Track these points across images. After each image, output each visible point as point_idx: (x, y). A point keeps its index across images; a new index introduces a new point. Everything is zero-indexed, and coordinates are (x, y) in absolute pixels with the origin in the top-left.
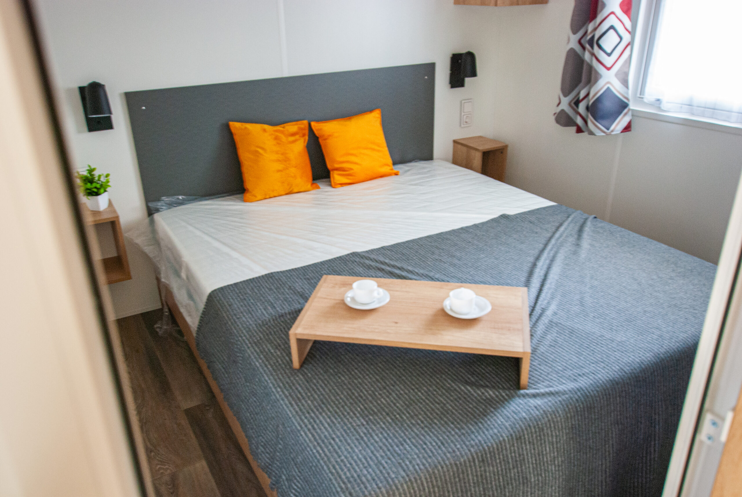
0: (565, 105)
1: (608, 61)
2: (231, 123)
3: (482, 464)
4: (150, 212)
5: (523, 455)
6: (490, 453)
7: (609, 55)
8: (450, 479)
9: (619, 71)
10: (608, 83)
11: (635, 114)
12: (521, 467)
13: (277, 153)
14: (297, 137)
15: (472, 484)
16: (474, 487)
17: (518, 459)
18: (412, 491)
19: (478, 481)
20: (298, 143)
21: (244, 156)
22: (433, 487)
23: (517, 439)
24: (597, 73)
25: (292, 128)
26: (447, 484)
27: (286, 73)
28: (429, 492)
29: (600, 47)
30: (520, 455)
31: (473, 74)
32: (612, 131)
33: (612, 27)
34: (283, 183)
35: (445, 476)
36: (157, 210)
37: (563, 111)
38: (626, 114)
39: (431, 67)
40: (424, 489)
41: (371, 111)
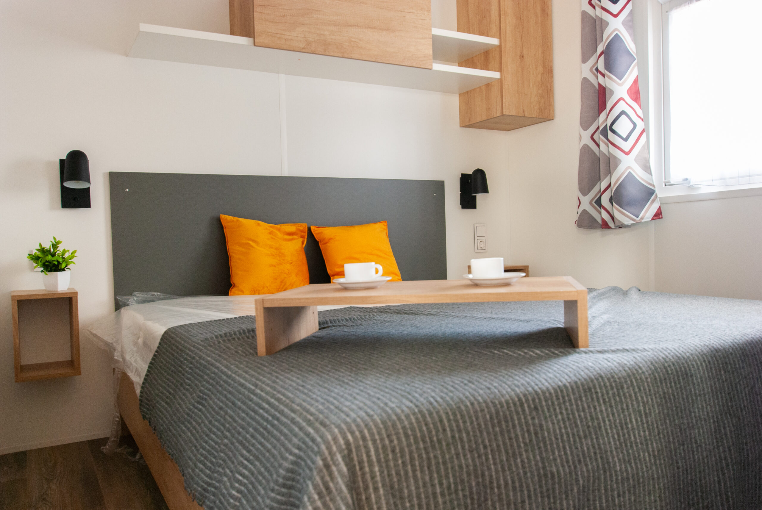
0: (586, 205)
1: (626, 146)
2: (222, 216)
3: (534, 413)
4: (118, 306)
5: (597, 419)
6: (546, 401)
7: (626, 139)
8: (486, 425)
9: (637, 156)
10: (629, 167)
11: (664, 201)
12: (597, 438)
13: (271, 247)
14: (295, 237)
15: (522, 445)
16: (527, 451)
17: (590, 424)
18: (424, 428)
19: (531, 441)
20: (294, 241)
21: (234, 249)
22: (460, 431)
23: (585, 391)
24: (615, 158)
25: (290, 228)
26: (481, 432)
27: (286, 172)
28: (453, 437)
29: (613, 132)
30: (592, 419)
31: (485, 190)
32: (642, 218)
33: (623, 113)
34: (276, 279)
35: (477, 419)
36: (126, 305)
37: (584, 211)
38: (653, 201)
39: (439, 186)
40: (444, 430)
41: (376, 222)
